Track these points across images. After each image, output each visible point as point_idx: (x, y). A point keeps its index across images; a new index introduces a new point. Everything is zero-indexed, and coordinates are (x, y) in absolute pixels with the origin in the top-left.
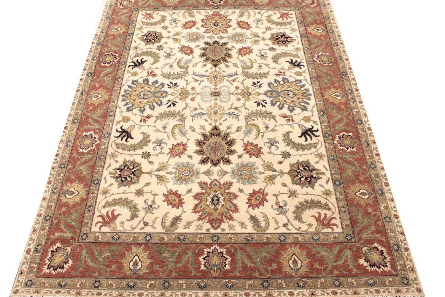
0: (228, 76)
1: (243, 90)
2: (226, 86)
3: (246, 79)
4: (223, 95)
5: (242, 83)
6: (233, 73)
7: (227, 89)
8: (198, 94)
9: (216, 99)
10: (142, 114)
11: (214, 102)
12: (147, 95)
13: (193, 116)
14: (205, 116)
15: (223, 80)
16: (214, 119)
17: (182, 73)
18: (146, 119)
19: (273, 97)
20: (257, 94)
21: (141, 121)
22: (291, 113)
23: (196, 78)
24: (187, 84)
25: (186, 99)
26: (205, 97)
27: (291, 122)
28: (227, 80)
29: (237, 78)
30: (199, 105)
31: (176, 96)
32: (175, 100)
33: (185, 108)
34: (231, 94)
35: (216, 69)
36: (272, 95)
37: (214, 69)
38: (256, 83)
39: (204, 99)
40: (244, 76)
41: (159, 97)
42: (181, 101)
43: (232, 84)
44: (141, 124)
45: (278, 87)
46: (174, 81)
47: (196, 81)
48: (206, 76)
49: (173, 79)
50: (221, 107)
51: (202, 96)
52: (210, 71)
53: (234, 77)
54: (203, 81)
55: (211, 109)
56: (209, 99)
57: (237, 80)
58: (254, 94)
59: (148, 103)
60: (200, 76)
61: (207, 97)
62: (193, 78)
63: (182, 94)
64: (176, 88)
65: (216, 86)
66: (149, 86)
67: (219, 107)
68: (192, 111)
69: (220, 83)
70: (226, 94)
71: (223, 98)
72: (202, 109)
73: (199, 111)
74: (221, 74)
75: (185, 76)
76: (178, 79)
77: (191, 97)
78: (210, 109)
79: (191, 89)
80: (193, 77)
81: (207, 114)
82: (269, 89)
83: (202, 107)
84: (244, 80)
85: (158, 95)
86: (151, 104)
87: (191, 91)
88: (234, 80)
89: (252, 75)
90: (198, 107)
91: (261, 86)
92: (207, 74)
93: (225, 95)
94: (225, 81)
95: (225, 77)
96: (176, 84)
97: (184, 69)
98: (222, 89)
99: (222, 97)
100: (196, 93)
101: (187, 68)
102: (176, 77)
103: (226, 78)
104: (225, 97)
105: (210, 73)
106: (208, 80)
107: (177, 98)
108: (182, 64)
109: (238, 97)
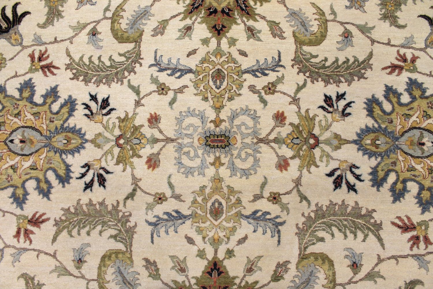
0: (253, 72)
1: (297, 127)
2: (246, 111)
3: (304, 85)
4: (239, 145)
5: (295, 101)
6: (270, 60)
7: (250, 123)
8: (169, 140)
9: (217, 163)
10: (18, 211)
11: (211, 171)
12: (32, 142)
13: (155, 225)
14: (188, 222)
15: (240, 86)
16: (211, 234)
17: (123, 59)
18: (30, 227)
19: (380, 155)
20: (335, 142)
21: (18, 234)
22: (423, 212)
23: (163, 77)
24: (138, 103)
25: (135, 160)
26: (187, 153)
27: (422, 245)
28: (252, 88)
29: (280, 80)
30: (171, 186)
31: (107, 147)
32: (104, 164)
33: (131, 196)
34: (261, 141)
35: (219, 44)
36: (377, 146)
37: (214, 42)
38: (334, 98)
39: (185, 160)
40: (300, 71)
41: (62, 152)
42: (121, 166)
43: (264, 102)
44: (18, 246)
45: (393, 116)
46: (102, 91)
47: (162, 89)
48: (190, 71)
49: (98, 83)
50: (231, 190)
51: (180, 148)
52: (202, 52)
53: (272, 77)
54: (181, 90)
55: (205, 200)
56: (197, 162)
57: (279, 87)
58: (327, 142)
59: (34, 173)
60: (174, 71)
61: (192, 154)
62: (154, 80)
63: (122, 141)
64: (106, 118)
65: (218, 109)
66: (36, 110)
67: (226, 190)
68: (150, 207)
69: (230, 99)
70: (248, 140)
71: (239, 156)
72: (178, 197)
73: (171, 205)
74: (235, 61)
75: (132, 71)
76: (113, 85)
77: (146, 151)
78: (199, 199)
79: (146, 124)
80: (156, 74)
81: (193, 216)
82: (370, 122)
83: (177, 191)
84: (299, 89)
85: (59, 141)
86: (41, 177)
87: (147, 131)
88: (271, 89)
89: (323, 67)
90: (168, 193)
91: (348, 110)
92: (193, 63)
93: (245, 146)
94: (245, 91)
95: (246, 76)
96: (106, 102)
97: (130, 46)
98: (237, 122)
99: (235, 153)
100: (161, 137)
101: (137, 40)
102: (107, 77)
103: (249, 79)
104: (243, 156)
105: (203, 61)
106: (196, 86)
107: (109, 157)
108: (124, 24)
109: (281, 152)
